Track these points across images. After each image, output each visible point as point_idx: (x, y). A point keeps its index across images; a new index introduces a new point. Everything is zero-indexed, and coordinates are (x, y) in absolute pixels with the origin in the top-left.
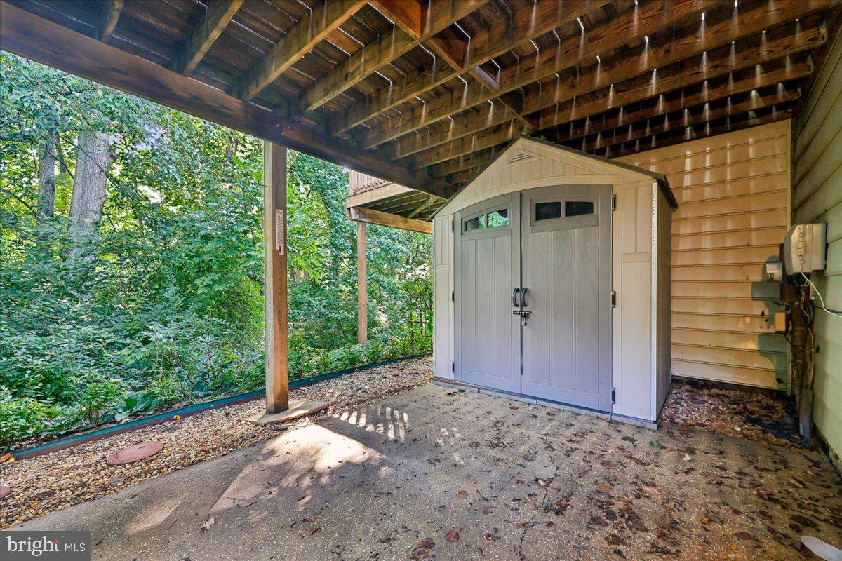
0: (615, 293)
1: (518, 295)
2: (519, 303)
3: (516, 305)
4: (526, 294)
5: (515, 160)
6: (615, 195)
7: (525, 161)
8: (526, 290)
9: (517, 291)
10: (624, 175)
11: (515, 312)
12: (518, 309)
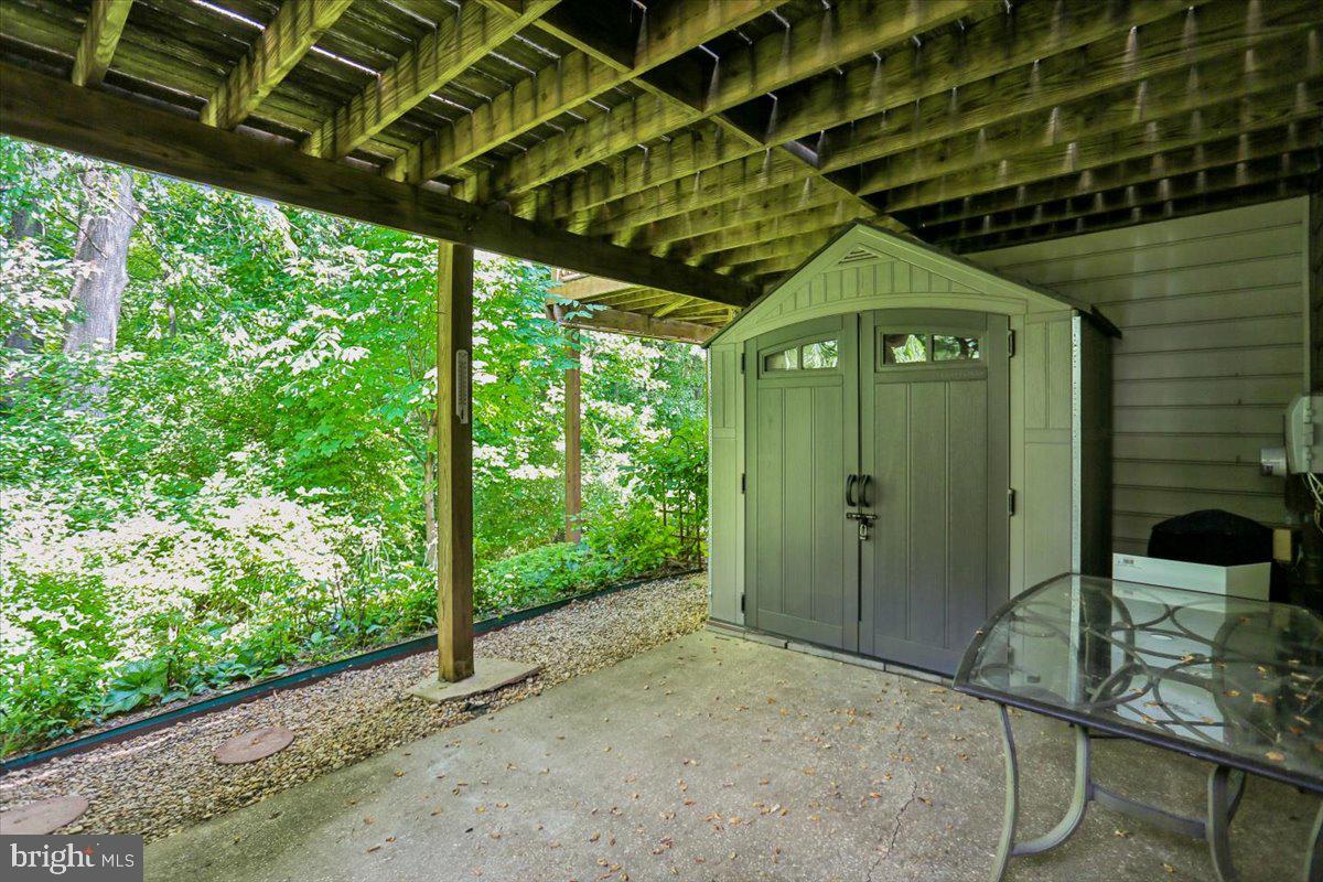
0: (1014, 492)
1: (855, 486)
2: (855, 499)
3: (851, 503)
4: (868, 487)
5: (848, 260)
6: (1014, 332)
7: (865, 264)
8: (869, 479)
9: (853, 479)
10: (1026, 300)
11: (849, 516)
12: (855, 510)
